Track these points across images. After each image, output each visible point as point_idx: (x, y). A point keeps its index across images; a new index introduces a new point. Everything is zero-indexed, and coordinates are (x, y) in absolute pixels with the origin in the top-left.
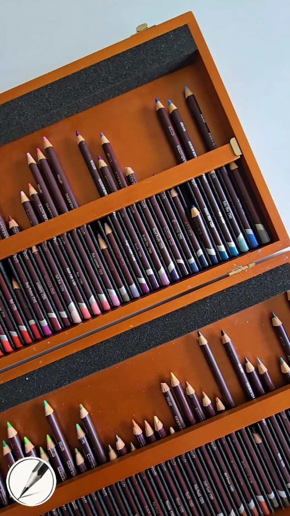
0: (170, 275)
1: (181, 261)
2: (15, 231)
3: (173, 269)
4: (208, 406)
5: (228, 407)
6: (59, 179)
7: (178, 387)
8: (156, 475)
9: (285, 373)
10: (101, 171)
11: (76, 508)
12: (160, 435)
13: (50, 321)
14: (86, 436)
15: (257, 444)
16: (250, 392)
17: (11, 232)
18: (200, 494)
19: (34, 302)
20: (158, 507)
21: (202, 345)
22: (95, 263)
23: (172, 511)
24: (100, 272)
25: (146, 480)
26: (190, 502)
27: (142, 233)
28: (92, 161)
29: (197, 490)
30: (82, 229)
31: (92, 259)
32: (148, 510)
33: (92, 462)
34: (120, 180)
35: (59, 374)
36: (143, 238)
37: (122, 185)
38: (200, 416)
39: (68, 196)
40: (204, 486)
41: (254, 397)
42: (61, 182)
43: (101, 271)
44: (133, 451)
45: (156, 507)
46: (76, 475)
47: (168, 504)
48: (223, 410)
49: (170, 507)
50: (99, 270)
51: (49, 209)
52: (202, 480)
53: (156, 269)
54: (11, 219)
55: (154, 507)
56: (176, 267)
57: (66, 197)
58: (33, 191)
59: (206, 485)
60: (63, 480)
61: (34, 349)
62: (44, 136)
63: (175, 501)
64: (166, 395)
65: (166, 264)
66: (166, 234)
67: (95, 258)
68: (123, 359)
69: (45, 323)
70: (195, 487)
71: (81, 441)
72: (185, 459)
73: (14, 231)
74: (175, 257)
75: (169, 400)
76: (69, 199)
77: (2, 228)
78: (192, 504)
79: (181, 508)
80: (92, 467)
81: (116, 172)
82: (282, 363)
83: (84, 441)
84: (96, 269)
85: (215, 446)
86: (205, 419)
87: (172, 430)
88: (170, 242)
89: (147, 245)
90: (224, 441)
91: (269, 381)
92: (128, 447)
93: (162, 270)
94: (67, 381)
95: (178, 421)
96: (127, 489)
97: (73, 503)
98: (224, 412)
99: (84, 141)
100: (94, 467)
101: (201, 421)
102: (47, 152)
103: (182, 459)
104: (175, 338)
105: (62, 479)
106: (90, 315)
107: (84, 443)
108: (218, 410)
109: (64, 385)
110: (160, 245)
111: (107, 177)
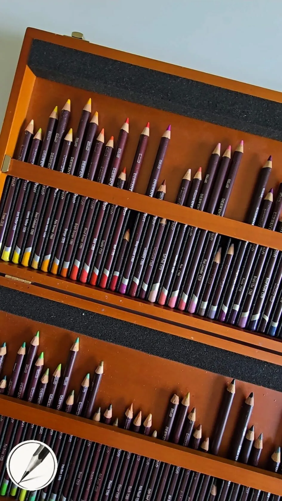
0: (250, 322)
1: (267, 319)
2: (162, 196)
3: (256, 320)
4: (197, 439)
5: (212, 451)
6: (228, 183)
7: (186, 408)
8: (118, 456)
9: (275, 461)
10: (264, 202)
11: (41, 432)
12: (145, 431)
13: (132, 283)
14: (89, 388)
15: (211, 494)
16: (237, 454)
17: (157, 195)
18: (139, 495)
19: (131, 261)
20: (101, 480)
21: (230, 392)
22: (201, 268)
23: (109, 491)
24: (199, 277)
25: (108, 454)
26: (127, 495)
27: (256, 274)
28: (264, 189)
29: (139, 491)
30: (213, 234)
31: (201, 263)
32: (93, 476)
33: (78, 410)
34: (273, 221)
35: (110, 330)
36: (253, 278)
37: (272, 226)
38: (186, 442)
39: (224, 202)
40: (147, 492)
41: (236, 460)
42: (227, 186)
43: (201, 278)
44: (115, 426)
45: (100, 478)
46: (59, 410)
47: (110, 484)
48: (206, 450)
49: (110, 487)
50: (200, 275)
51: (201, 200)
52: (149, 487)
53: (243, 309)
54: (165, 184)
55: (98, 477)
56: (259, 320)
57: (221, 200)
58: (199, 176)
59: (149, 492)
60: (47, 406)
61: (106, 296)
62: (243, 140)
63: (117, 486)
64: (173, 406)
65: (254, 312)
66: (274, 289)
67: (204, 264)
68: (166, 357)
69: (126, 282)
70: (140, 488)
71: (83, 389)
72: (149, 462)
73: (160, 195)
74: (265, 311)
75: (173, 412)
76: (222, 204)
77: (153, 186)
78: (128, 497)
79: (117, 494)
80: (76, 414)
81: (276, 213)
82: (278, 452)
83: (85, 390)
84: (198, 273)
85: (178, 471)
86: (187, 446)
87: (155, 434)
88: (271, 298)
89: (252, 287)
90: (188, 473)
91: (257, 458)
92: (113, 420)
93: (247, 314)
94: (112, 339)
95: (166, 431)
96: (89, 449)
97: (41, 428)
98: (205, 452)
99: (271, 169)
100: (78, 415)
101: (183, 445)
102: (235, 154)
103: (147, 460)
104: (218, 373)
105: (48, 404)
106: (164, 302)
107: (84, 392)
108: (203, 448)
109: (107, 341)
110: (261, 294)
111: (266, 210)
